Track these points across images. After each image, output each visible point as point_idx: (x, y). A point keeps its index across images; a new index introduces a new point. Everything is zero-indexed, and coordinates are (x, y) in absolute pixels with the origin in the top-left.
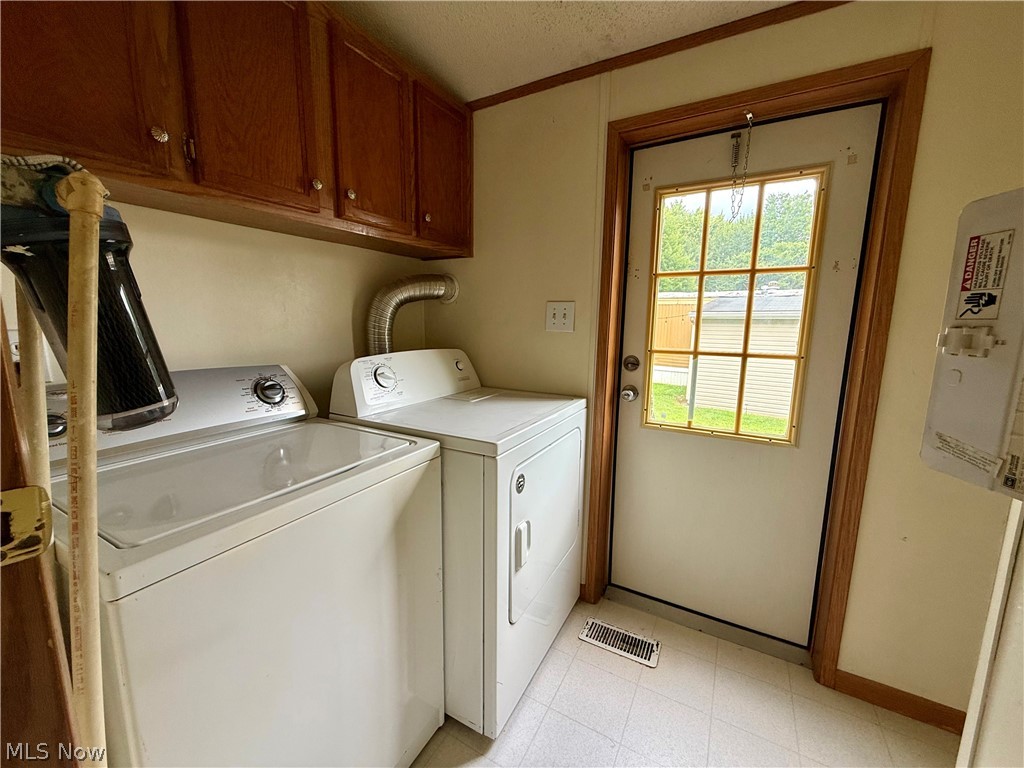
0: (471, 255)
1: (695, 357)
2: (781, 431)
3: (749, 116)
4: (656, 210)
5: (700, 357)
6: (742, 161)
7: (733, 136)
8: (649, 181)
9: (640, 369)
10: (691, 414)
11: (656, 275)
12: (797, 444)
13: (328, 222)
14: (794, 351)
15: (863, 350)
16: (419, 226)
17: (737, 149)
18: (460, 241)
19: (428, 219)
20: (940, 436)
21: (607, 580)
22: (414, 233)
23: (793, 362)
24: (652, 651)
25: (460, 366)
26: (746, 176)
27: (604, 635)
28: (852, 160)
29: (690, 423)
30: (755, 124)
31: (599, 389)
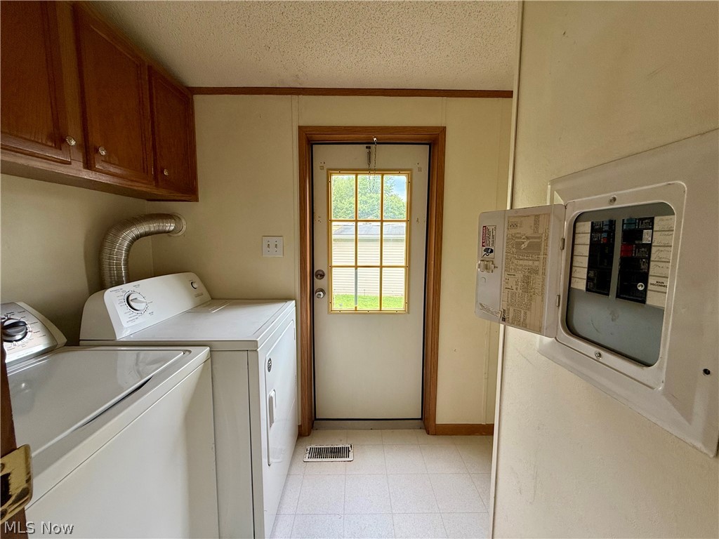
0: (197, 200)
1: (356, 269)
2: (400, 306)
3: (375, 139)
4: (328, 182)
5: (358, 268)
6: (373, 162)
7: (367, 147)
8: (322, 165)
9: (326, 277)
10: (356, 303)
11: (331, 221)
12: (408, 313)
13: (78, 172)
14: (404, 264)
15: (433, 262)
16: (157, 178)
17: (369, 153)
18: (188, 189)
19: (166, 173)
20: (481, 304)
21: (313, 418)
22: (154, 183)
23: (403, 269)
24: (349, 451)
25: (195, 285)
26: (375, 170)
27: (319, 453)
28: (420, 170)
29: (356, 307)
30: (378, 143)
31: (303, 292)
